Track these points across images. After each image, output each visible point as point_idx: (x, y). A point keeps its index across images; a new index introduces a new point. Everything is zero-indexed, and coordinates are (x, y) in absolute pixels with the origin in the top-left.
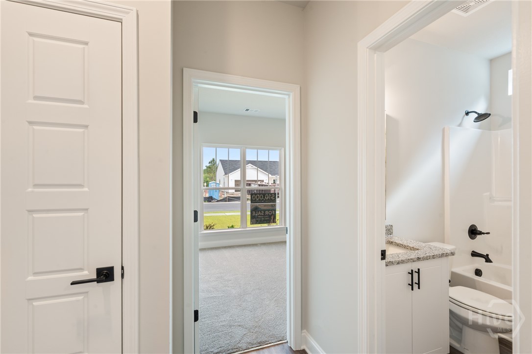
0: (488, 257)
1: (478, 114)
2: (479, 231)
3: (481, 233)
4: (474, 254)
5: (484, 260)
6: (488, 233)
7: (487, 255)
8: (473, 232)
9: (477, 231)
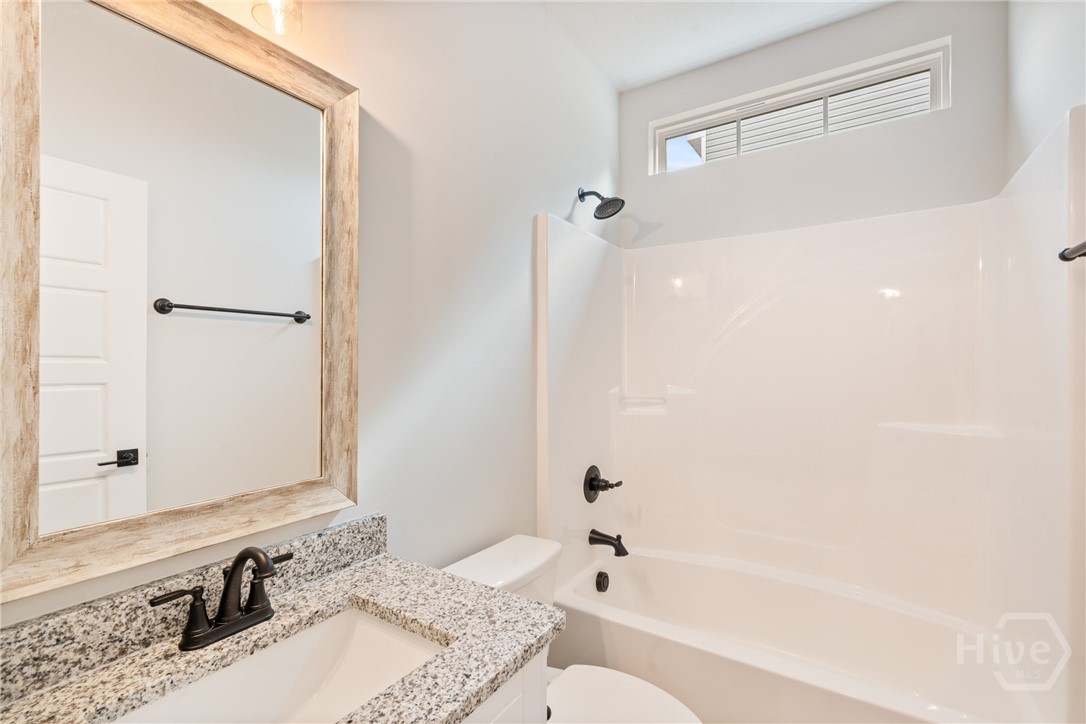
0: (620, 542)
1: (603, 199)
2: (604, 481)
3: (607, 486)
4: (596, 538)
5: (612, 550)
6: (619, 484)
7: (619, 537)
8: (594, 484)
9: (600, 481)
